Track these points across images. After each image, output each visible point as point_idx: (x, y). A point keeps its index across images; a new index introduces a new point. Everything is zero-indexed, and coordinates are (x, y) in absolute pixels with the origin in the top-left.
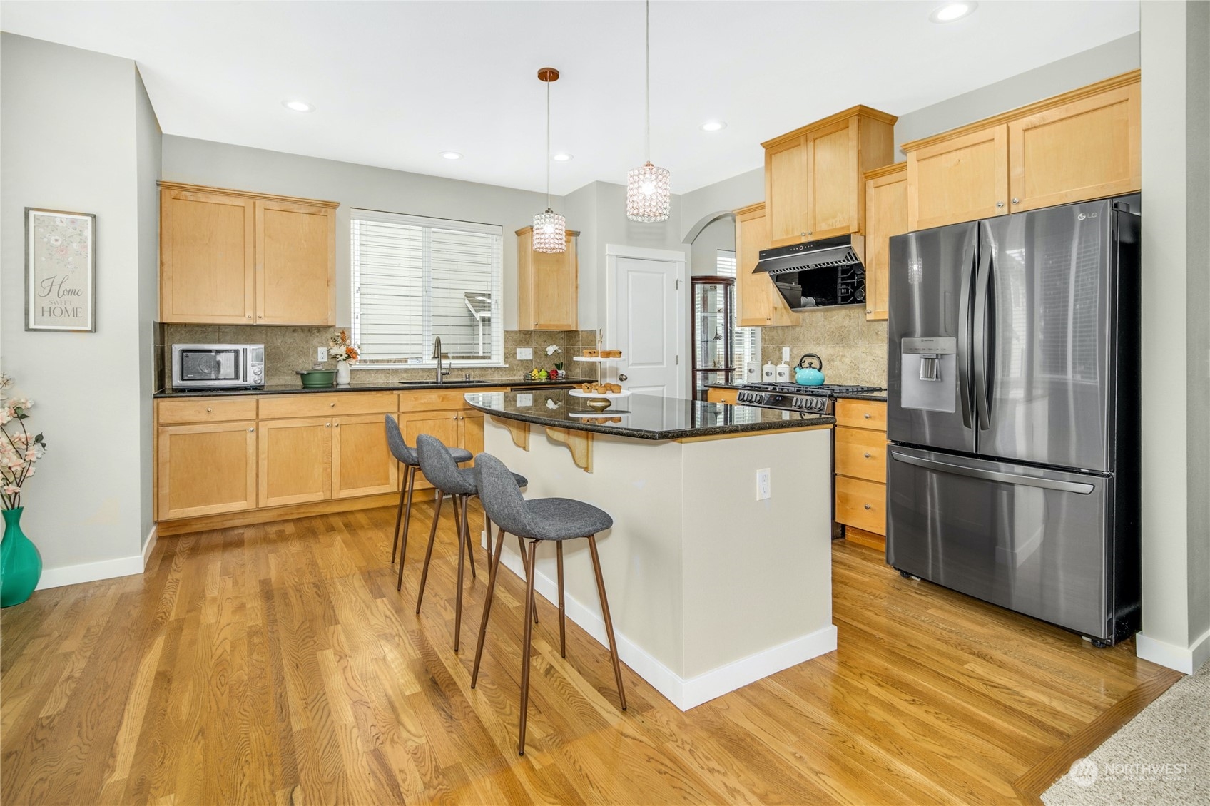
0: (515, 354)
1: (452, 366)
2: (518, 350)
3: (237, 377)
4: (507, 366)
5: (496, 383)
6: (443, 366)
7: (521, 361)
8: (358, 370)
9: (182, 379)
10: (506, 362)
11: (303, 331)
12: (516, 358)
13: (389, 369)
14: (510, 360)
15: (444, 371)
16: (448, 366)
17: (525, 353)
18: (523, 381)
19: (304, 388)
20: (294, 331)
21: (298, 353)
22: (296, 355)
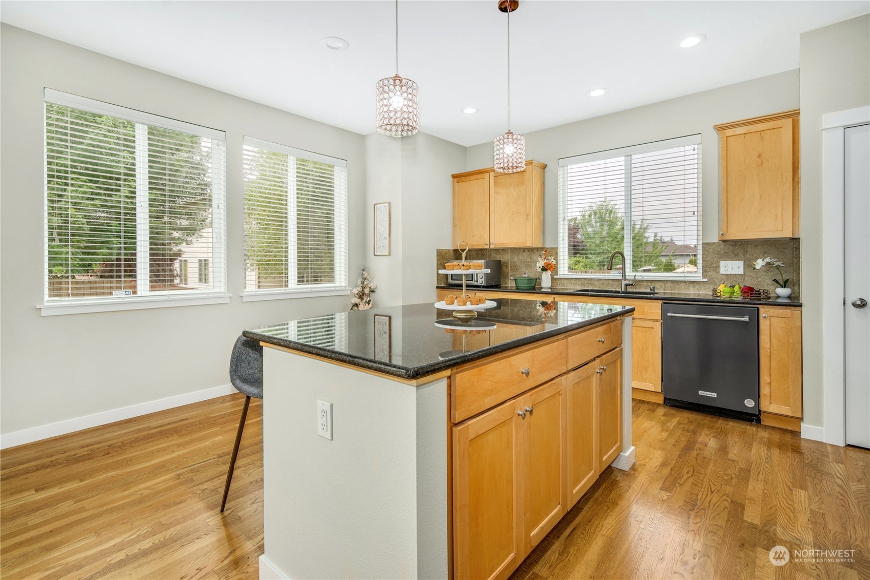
0: (719, 267)
1: (637, 278)
2: (722, 263)
3: (472, 280)
4: (706, 280)
5: (692, 297)
6: (627, 278)
7: (727, 275)
8: (562, 279)
9: (452, 279)
10: (704, 276)
11: (529, 251)
12: (718, 272)
13: (585, 279)
14: (709, 274)
15: (627, 282)
16: (633, 278)
17: (733, 267)
18: (711, 298)
19: (517, 289)
20: (524, 251)
21: (526, 266)
22: (525, 267)
